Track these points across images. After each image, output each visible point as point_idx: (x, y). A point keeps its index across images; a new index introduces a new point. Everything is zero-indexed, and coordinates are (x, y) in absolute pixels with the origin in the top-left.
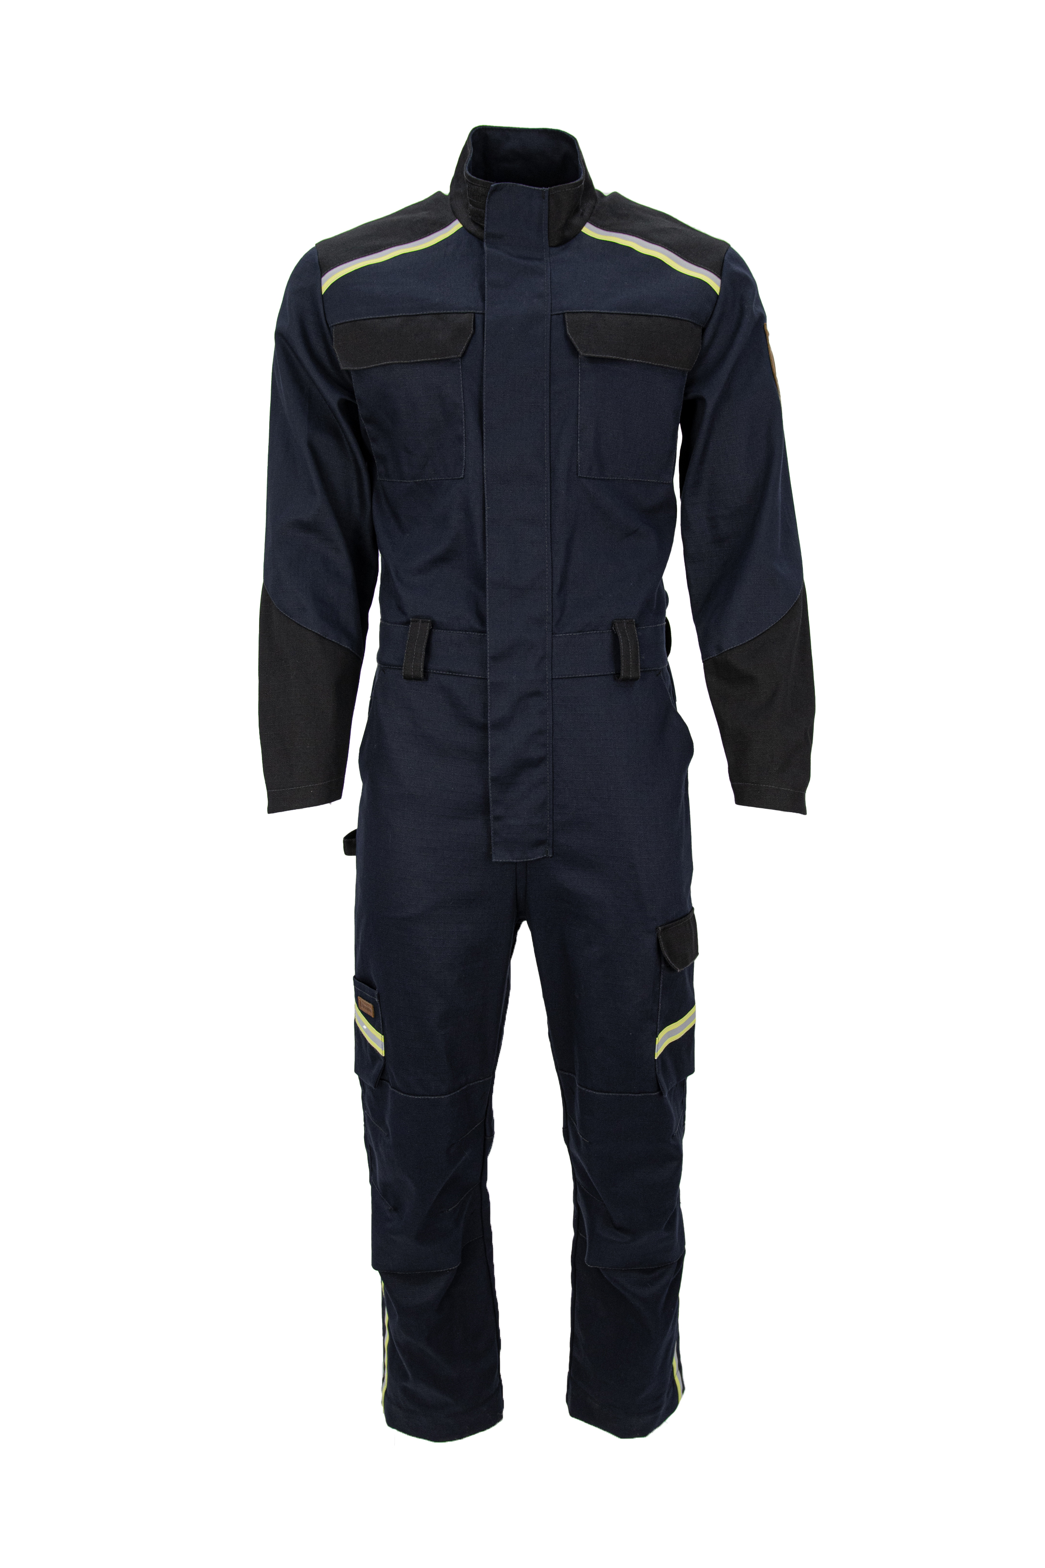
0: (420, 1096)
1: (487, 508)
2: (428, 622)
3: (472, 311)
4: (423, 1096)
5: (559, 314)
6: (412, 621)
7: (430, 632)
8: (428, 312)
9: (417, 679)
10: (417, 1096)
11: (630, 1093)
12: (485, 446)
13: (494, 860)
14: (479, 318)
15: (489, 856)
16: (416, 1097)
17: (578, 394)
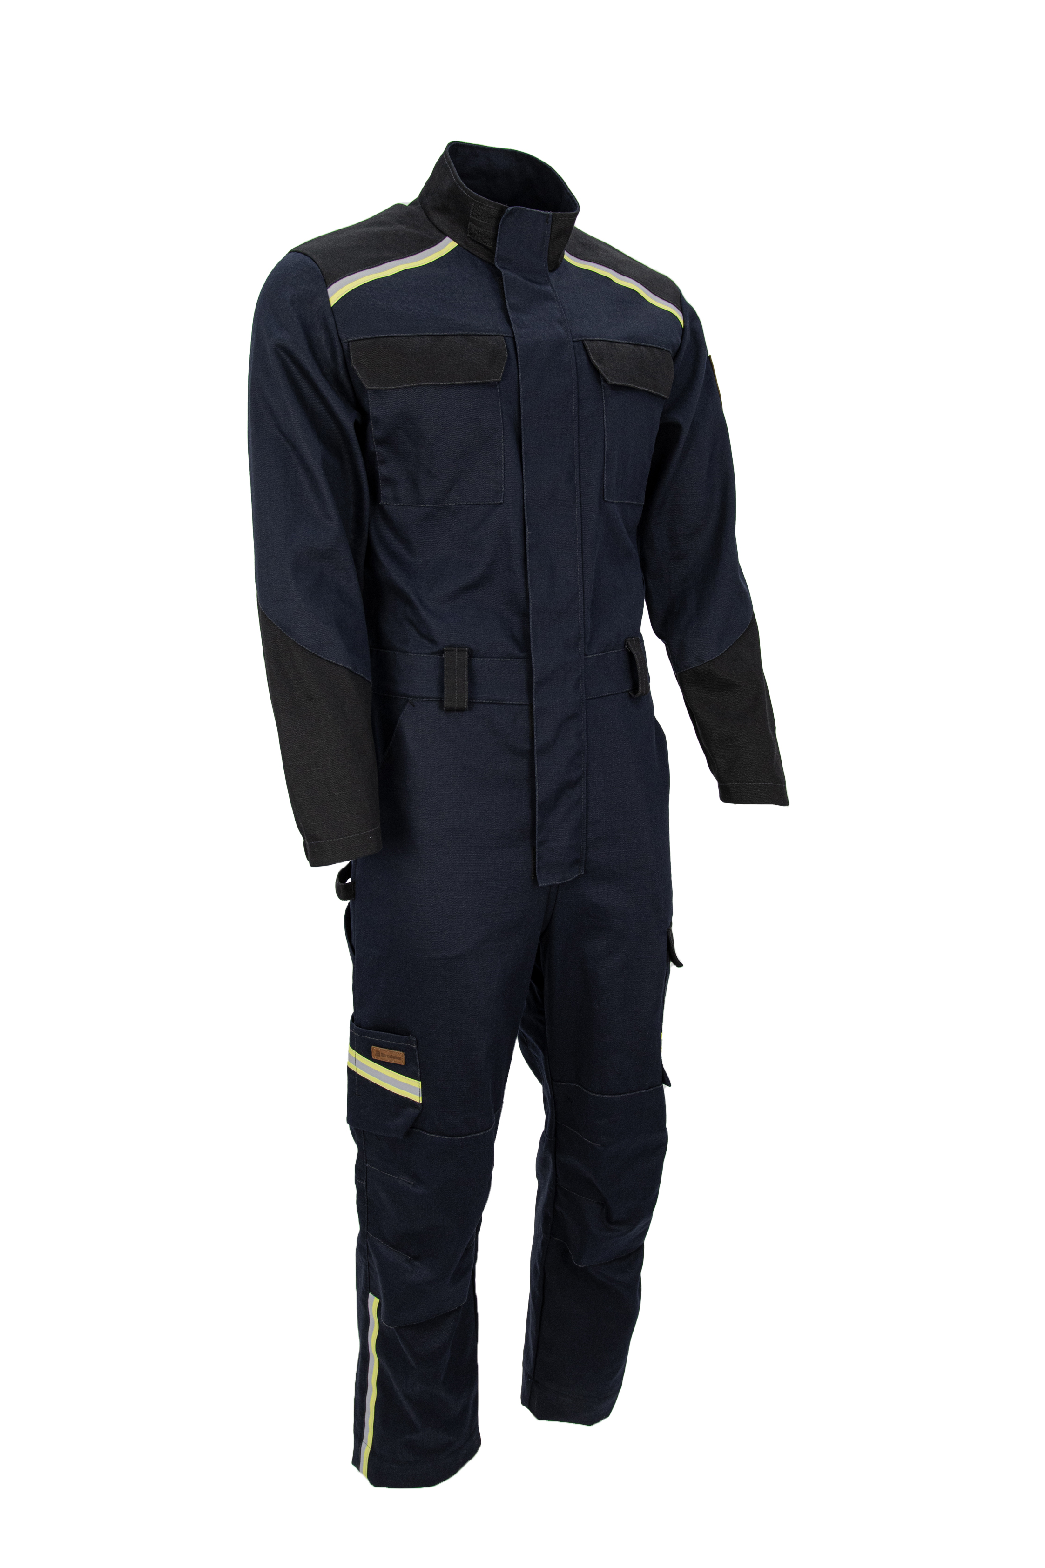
0: (467, 1135)
1: (528, 533)
2: (466, 651)
3: (501, 334)
4: (469, 1134)
5: (579, 341)
6: (446, 651)
7: (469, 662)
8: (456, 333)
9: (461, 710)
10: (464, 1136)
11: (642, 1090)
12: (524, 471)
13: (540, 885)
14: (510, 341)
15: (535, 882)
16: (463, 1138)
17: (604, 420)
